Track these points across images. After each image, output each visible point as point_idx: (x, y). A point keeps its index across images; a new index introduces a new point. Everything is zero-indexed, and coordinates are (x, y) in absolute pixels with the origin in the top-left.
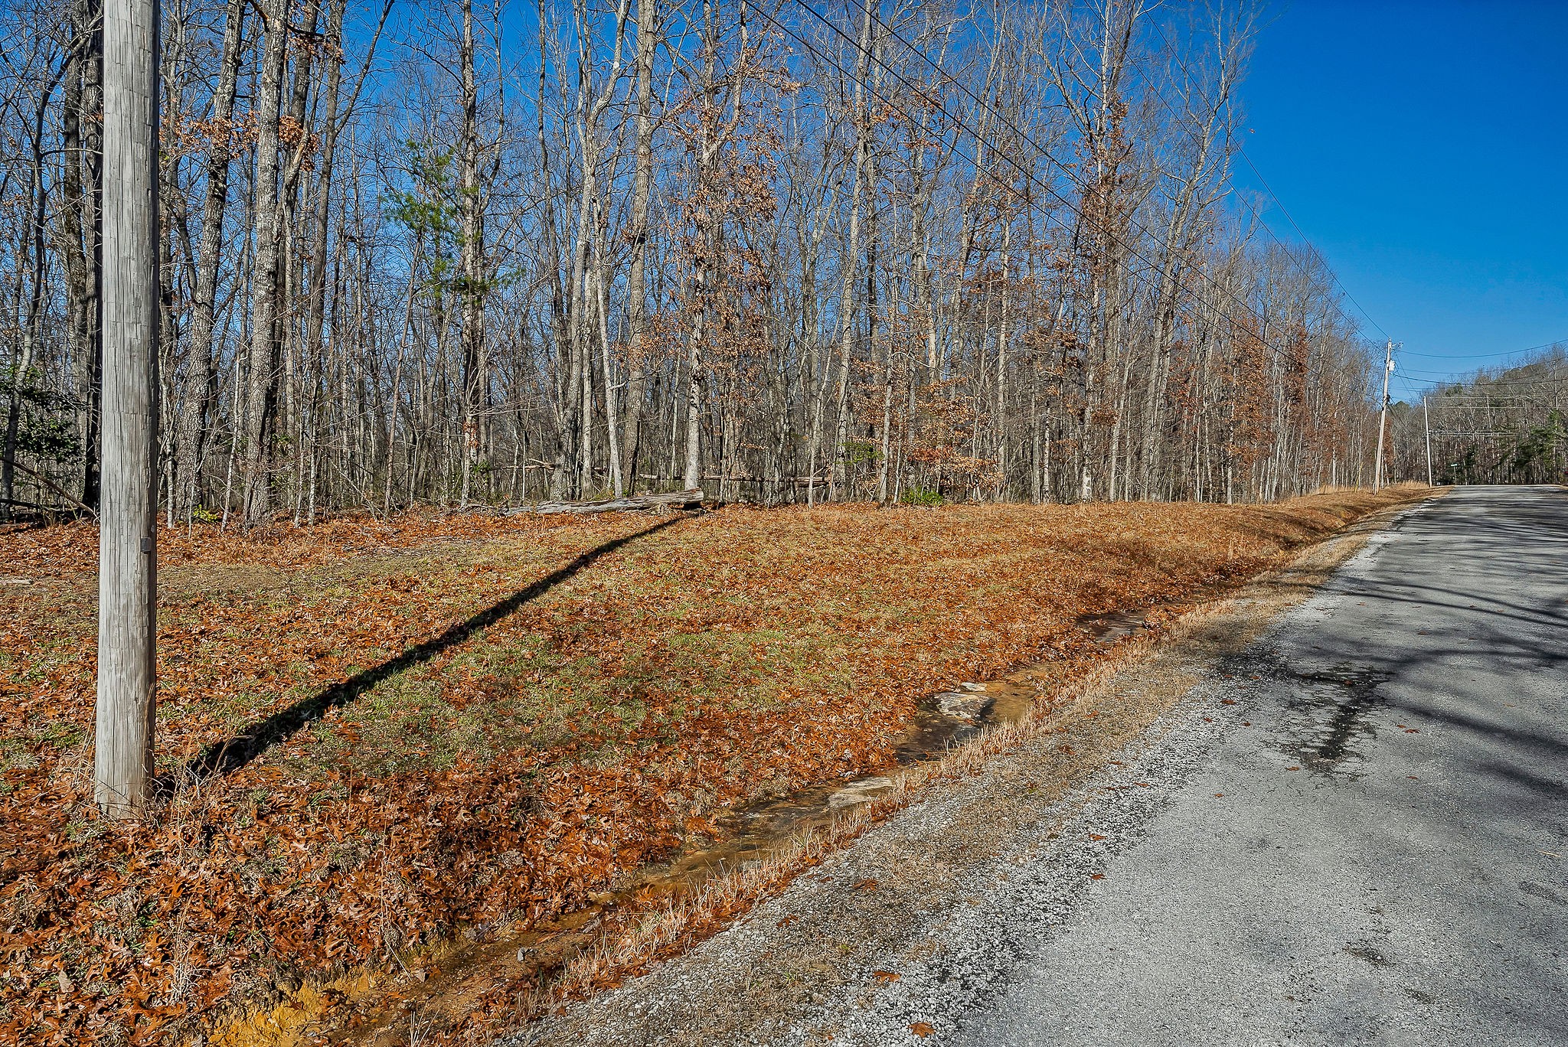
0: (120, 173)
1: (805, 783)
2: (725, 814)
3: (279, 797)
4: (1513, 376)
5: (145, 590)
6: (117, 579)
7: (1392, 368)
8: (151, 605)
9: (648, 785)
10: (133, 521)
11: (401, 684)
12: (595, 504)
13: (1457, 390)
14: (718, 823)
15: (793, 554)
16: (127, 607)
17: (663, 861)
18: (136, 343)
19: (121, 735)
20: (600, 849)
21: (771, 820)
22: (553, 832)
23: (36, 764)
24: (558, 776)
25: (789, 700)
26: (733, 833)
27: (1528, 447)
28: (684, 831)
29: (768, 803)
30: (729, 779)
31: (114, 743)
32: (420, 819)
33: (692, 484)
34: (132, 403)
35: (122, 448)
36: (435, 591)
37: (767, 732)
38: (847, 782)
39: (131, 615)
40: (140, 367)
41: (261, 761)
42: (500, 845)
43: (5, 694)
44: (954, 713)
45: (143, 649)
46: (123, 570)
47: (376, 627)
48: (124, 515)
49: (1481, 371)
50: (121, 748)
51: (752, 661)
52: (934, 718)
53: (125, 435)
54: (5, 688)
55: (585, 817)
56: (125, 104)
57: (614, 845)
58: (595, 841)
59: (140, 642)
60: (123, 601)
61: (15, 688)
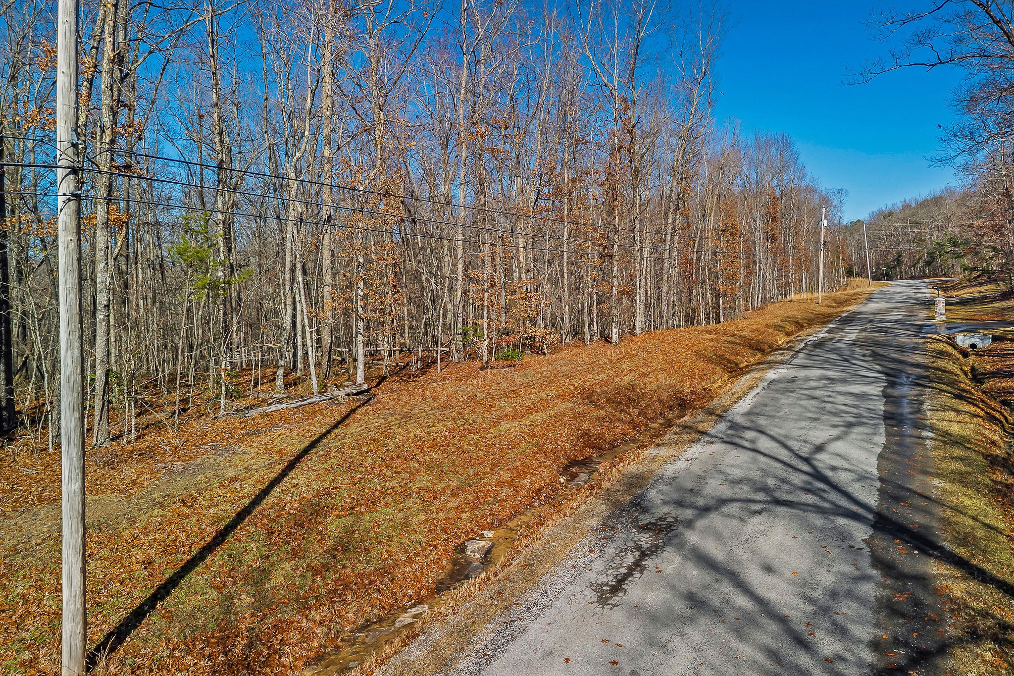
0: (69, 425)
1: (386, 612)
2: (346, 635)
3: (139, 661)
4: (924, 204)
5: (82, 587)
6: (70, 585)
7: (826, 224)
8: (85, 593)
9: (310, 624)
10: (77, 561)
11: (191, 579)
12: (301, 401)
13: (891, 214)
14: (342, 640)
15: (412, 435)
16: (75, 596)
17: (314, 664)
18: (77, 490)
19: (74, 648)
20: (285, 663)
21: (367, 636)
22: (263, 657)
23: (31, 656)
24: (266, 626)
25: (387, 559)
26: (349, 645)
27: (933, 253)
28: (325, 647)
29: (367, 626)
30: (348, 615)
31: (71, 652)
32: (202, 662)
33: (360, 379)
34: (76, 514)
35: (72, 533)
36: (206, 504)
37: (371, 583)
38: (407, 609)
39: (77, 598)
40: (79, 498)
41: (129, 640)
42: (238, 669)
43: (3, 611)
44: (472, 555)
45: (82, 611)
46: (73, 582)
47: (177, 537)
48: (73, 560)
49: (905, 201)
50: (74, 654)
51: (372, 534)
52: (462, 558)
53: (73, 527)
54: (3, 608)
55: (278, 647)
56: (71, 398)
57: (291, 660)
58: (282, 659)
59: (81, 609)
60: (73, 594)
61: (7, 607)
